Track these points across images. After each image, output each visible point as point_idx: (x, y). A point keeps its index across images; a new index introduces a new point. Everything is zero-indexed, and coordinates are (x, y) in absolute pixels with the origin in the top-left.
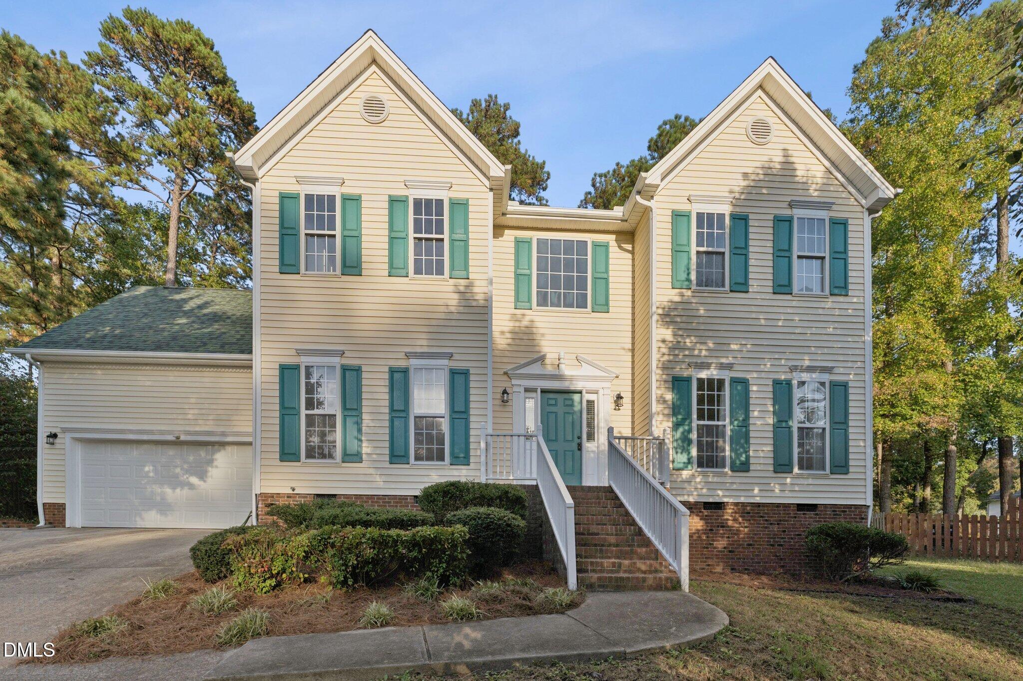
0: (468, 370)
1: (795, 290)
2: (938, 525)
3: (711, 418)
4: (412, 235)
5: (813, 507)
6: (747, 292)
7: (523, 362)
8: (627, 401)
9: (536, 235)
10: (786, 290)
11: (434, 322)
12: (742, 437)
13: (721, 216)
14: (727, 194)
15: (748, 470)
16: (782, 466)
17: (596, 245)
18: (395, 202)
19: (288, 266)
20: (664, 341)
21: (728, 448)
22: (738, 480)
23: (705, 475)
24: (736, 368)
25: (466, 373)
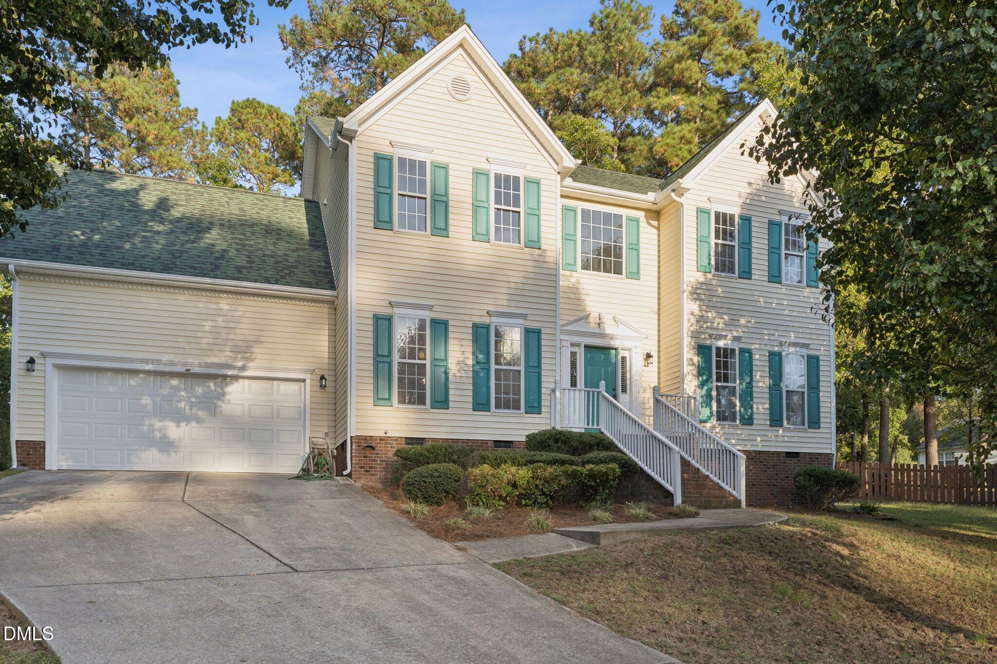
0: (540, 330)
1: (783, 281)
2: (876, 472)
3: (726, 381)
4: (493, 206)
5: (796, 455)
6: (750, 279)
7: (572, 318)
8: (655, 359)
9: (581, 205)
10: (777, 279)
11: (513, 285)
12: (748, 396)
13: (732, 217)
14: (737, 199)
15: (752, 424)
16: (776, 421)
17: (630, 219)
18: (478, 174)
19: (382, 221)
20: (692, 314)
21: (738, 404)
22: (746, 432)
23: (723, 427)
24: (743, 340)
25: (538, 332)
